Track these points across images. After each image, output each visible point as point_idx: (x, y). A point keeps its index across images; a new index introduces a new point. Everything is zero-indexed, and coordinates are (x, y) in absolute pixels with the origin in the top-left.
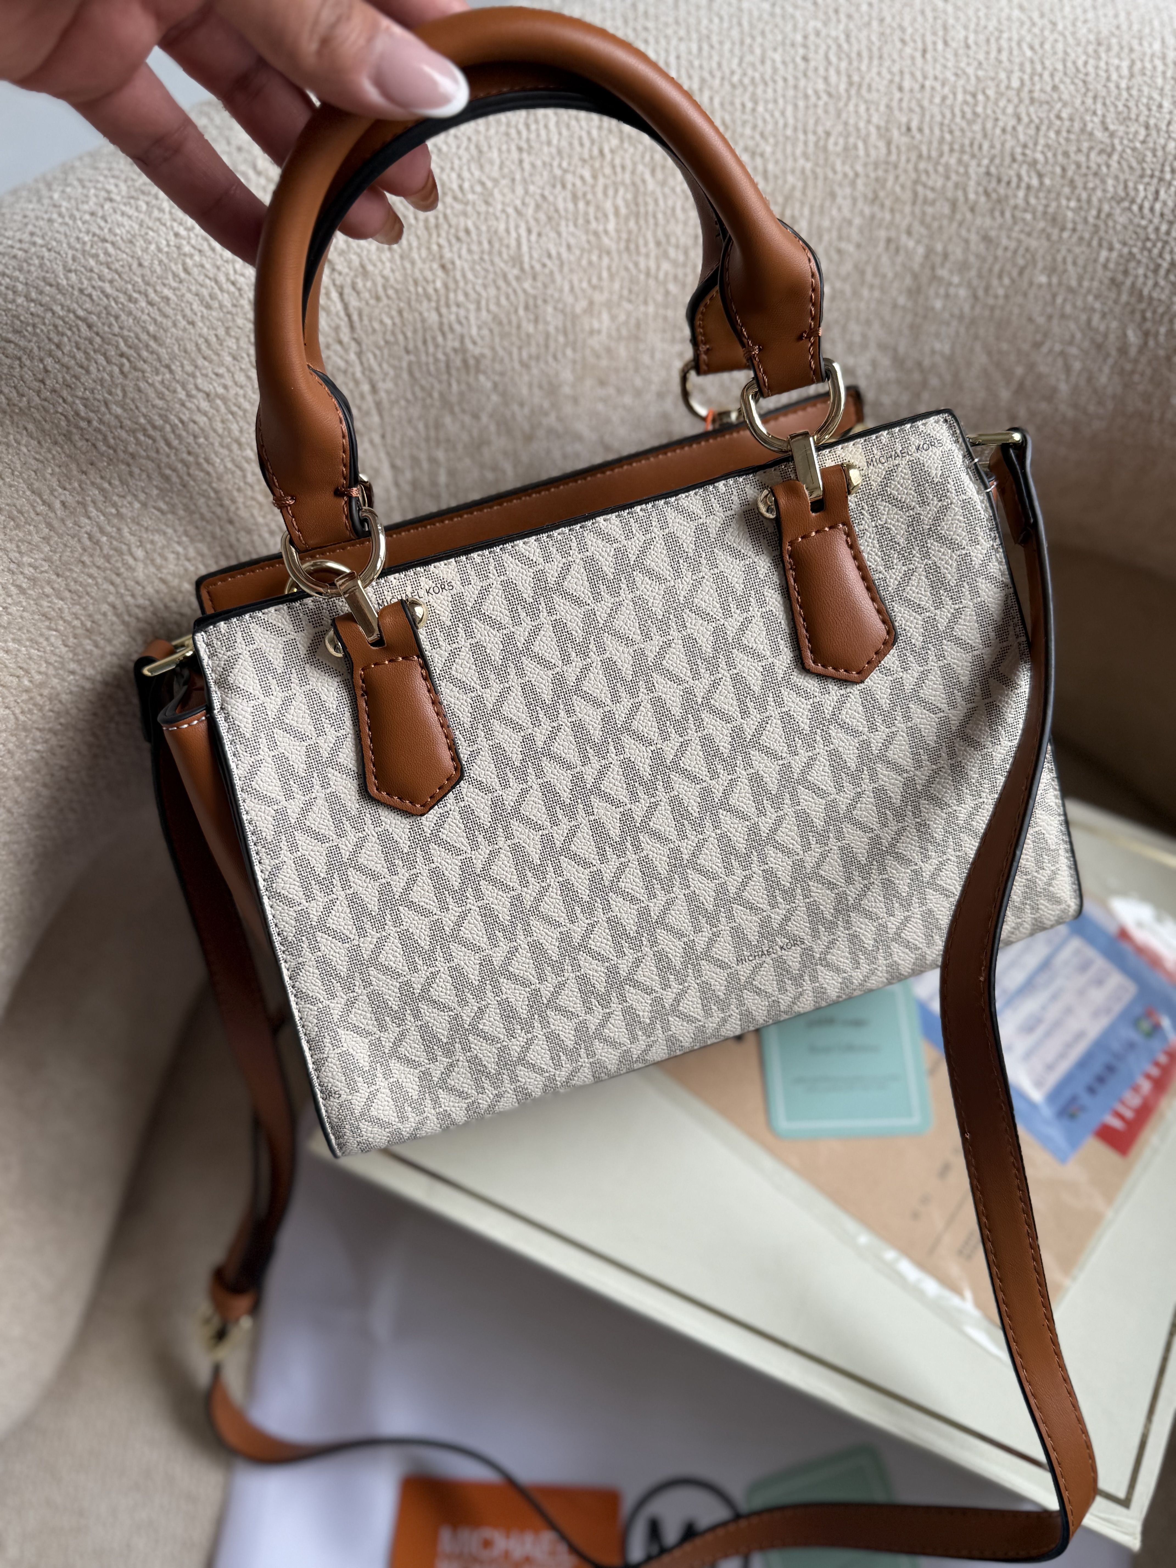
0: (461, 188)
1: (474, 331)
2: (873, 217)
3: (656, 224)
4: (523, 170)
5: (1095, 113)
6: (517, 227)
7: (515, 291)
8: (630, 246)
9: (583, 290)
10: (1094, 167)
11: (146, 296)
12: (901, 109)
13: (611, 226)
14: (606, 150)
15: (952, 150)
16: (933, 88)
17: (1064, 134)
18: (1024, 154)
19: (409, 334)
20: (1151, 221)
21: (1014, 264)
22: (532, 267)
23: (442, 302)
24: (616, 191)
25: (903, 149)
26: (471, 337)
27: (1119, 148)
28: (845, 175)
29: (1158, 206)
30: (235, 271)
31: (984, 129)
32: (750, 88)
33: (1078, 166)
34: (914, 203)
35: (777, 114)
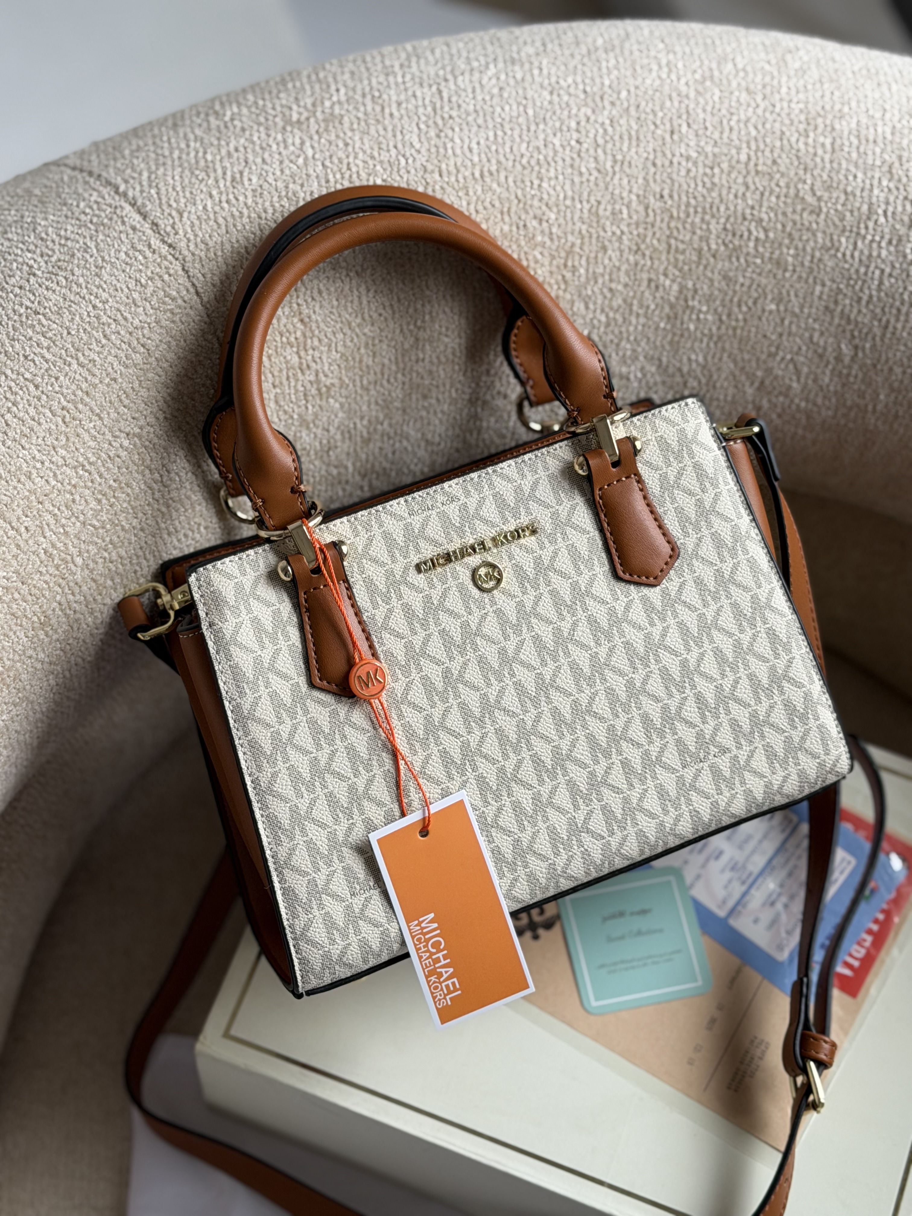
1: (326, 368)
2: (636, 264)
5: (805, 182)
10: (806, 224)
11: (77, 359)
12: (655, 181)
15: (696, 212)
16: (679, 164)
17: (783, 199)
18: (752, 214)
19: (276, 374)
20: (852, 265)
21: (750, 297)
23: (301, 348)
25: (658, 212)
26: (323, 372)
27: (825, 210)
28: (614, 233)
29: (857, 254)
30: (144, 336)
31: (720, 195)
32: (537, 168)
33: (795, 223)
34: (668, 252)
35: (558, 188)
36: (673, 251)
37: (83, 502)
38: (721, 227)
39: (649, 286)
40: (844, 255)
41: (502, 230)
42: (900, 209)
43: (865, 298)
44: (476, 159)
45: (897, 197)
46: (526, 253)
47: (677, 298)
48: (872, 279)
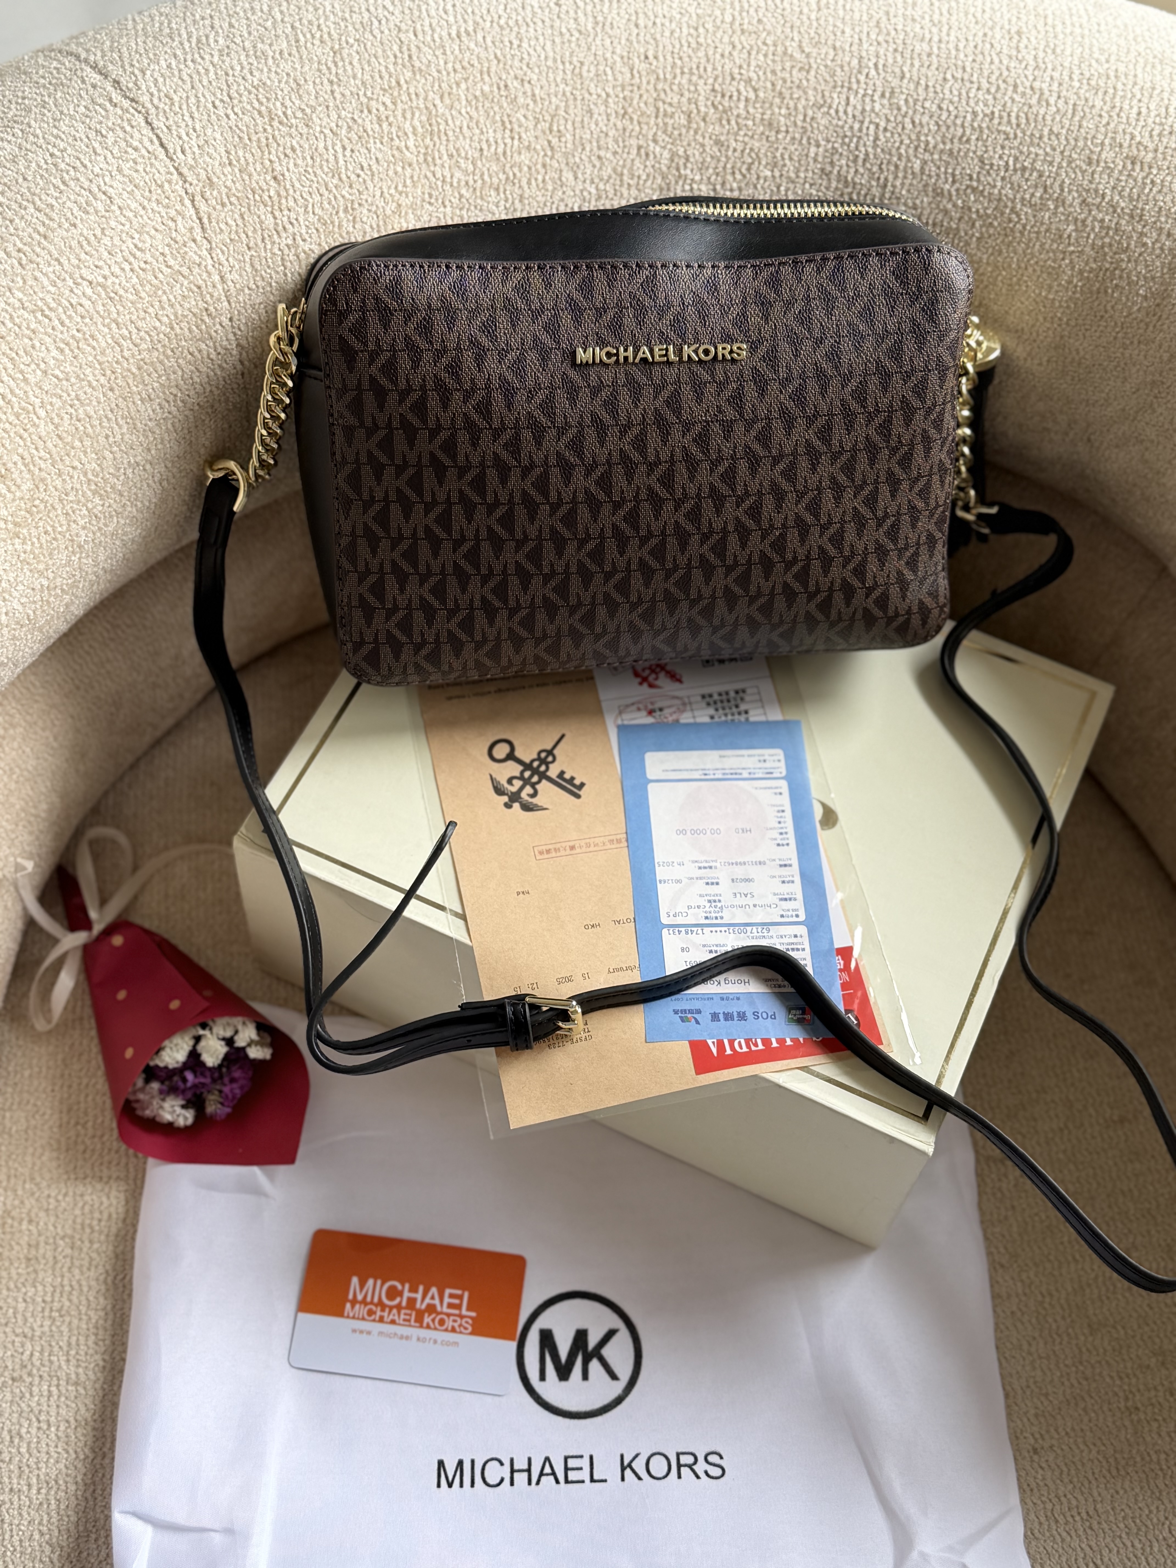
0: (284, 113)
1: (303, 231)
2: (624, 130)
3: (448, 140)
4: (335, 98)
5: (792, 39)
6: (334, 145)
7: (335, 198)
8: (428, 159)
9: (391, 195)
10: (797, 82)
11: (34, 203)
12: (638, 42)
13: (411, 143)
14: (402, 82)
15: (683, 73)
16: (662, 25)
17: (770, 57)
18: (741, 74)
19: (250, 234)
20: (846, 122)
21: (744, 163)
22: (349, 178)
23: (276, 207)
24: (413, 114)
25: (644, 73)
27: (814, 66)
28: (599, 96)
29: (850, 109)
30: (105, 184)
31: (707, 55)
32: (516, 29)
33: (784, 81)
34: (657, 117)
35: (539, 48)
36: (661, 114)
37: (43, 348)
38: (709, 87)
39: (639, 154)
40: (837, 112)
41: (482, 90)
42: (890, 61)
43: (862, 156)
44: (451, 19)
45: (887, 50)
46: (509, 116)
48: (867, 135)
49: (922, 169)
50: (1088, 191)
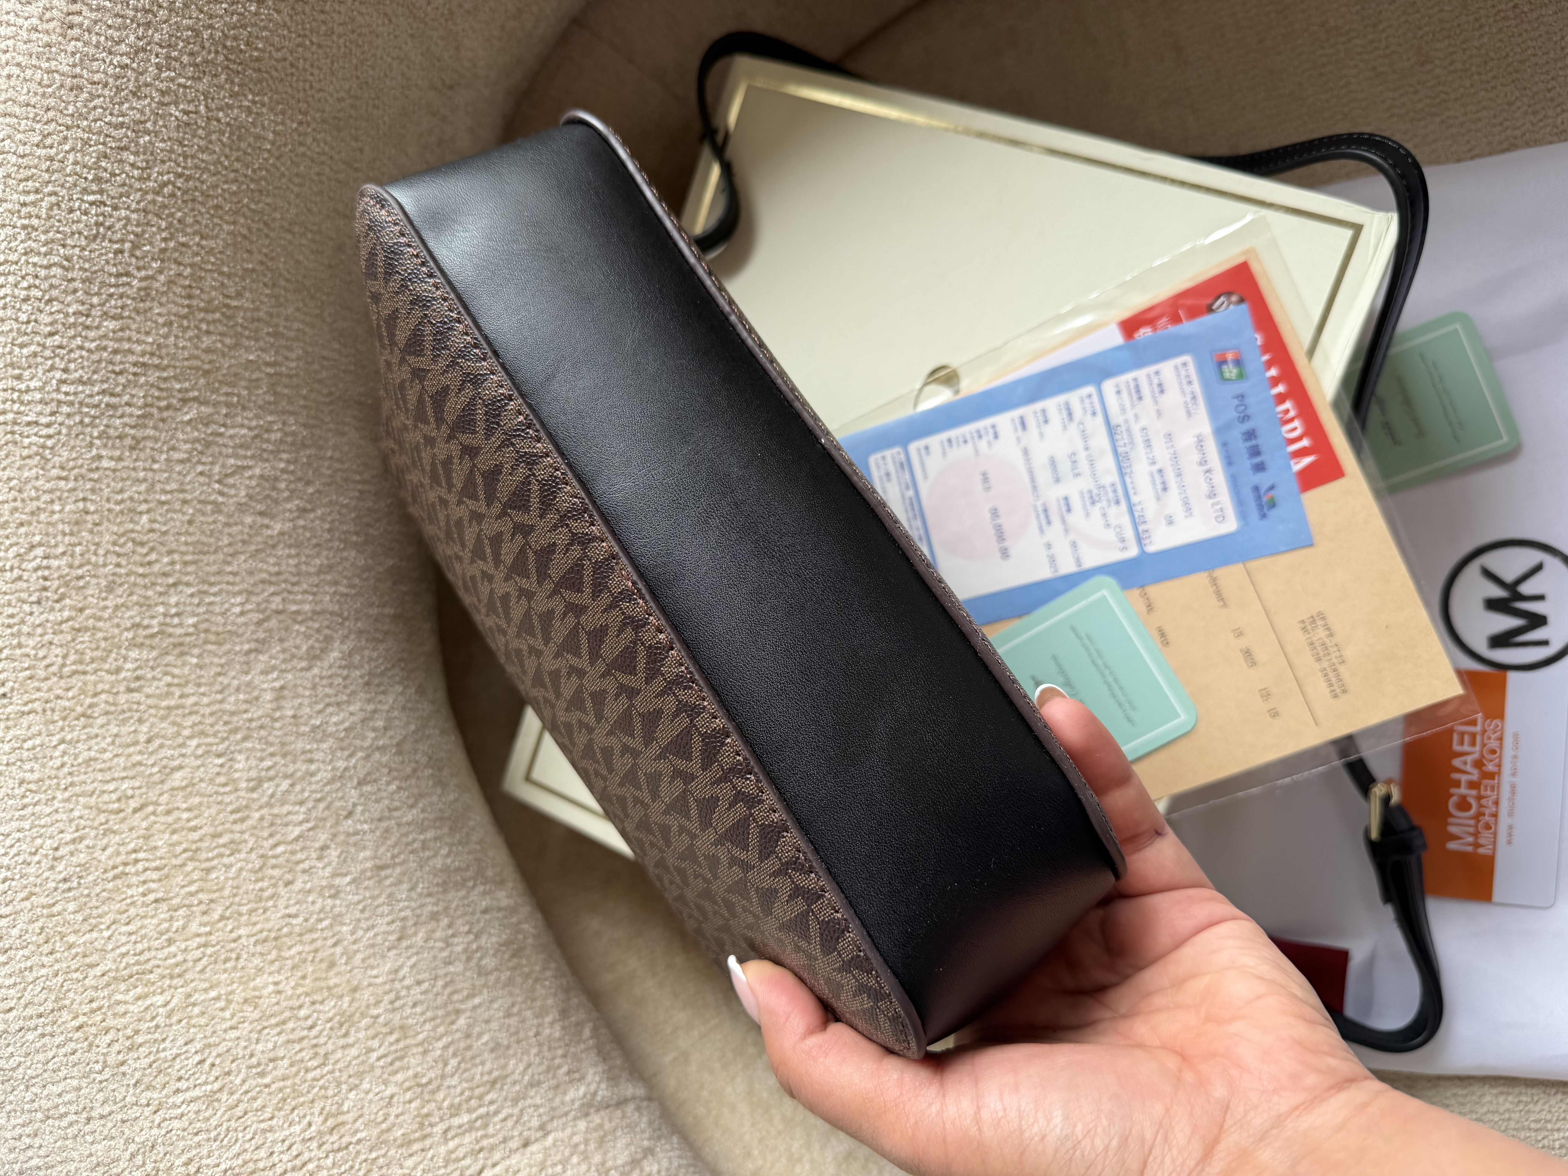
4: (110, 1113)
6: (174, 1107)
9: (233, 1014)
10: (13, 493)
20: (62, 424)
22: (217, 1078)
47: (153, 648)
49: (113, 318)
50: (119, 89)
